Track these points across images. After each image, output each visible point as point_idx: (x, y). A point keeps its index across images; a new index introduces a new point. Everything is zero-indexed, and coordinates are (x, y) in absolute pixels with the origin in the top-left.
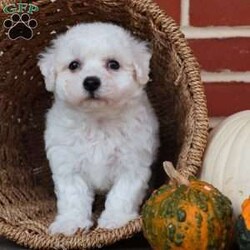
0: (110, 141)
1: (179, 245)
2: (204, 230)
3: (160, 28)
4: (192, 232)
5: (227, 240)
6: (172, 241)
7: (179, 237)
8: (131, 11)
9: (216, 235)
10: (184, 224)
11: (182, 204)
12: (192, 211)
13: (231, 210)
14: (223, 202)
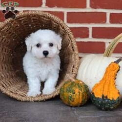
0: (48, 67)
1: (73, 101)
2: (81, 96)
3: (63, 28)
4: (77, 97)
5: (87, 99)
7: (73, 99)
8: (53, 22)
9: (84, 98)
10: (74, 95)
11: (74, 88)
12: (77, 90)
13: (88, 89)
14: (86, 87)
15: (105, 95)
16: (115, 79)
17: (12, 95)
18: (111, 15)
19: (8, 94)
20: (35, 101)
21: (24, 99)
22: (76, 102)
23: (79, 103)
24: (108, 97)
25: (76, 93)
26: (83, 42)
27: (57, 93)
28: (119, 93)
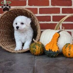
1: (35, 53)
3: (32, 16)
4: (37, 50)
5: (43, 51)
7: (35, 51)
14: (43, 45)
15: (51, 49)
16: (58, 41)
18: (63, 9)
19: (5, 49)
20: (18, 53)
21: (13, 51)
22: (37, 53)
24: (52, 50)
25: (37, 48)
26: (48, 24)
28: (58, 48)
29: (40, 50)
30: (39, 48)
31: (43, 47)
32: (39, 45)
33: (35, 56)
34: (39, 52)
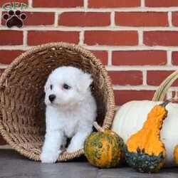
1: (99, 158)
2: (110, 152)
4: (105, 153)
5: (120, 157)
6: (96, 156)
7: (99, 155)
9: (116, 154)
13: (123, 143)
14: (119, 140)
15: (141, 149)
16: (161, 129)
17: (22, 152)
21: (38, 158)
23: (108, 161)
24: (146, 152)
25: (104, 146)
26: (135, 91)
27: (83, 151)
28: (164, 147)
29: (114, 152)
30: (109, 146)
31: (120, 145)
32: (109, 139)
33: (100, 168)
34: (111, 158)
